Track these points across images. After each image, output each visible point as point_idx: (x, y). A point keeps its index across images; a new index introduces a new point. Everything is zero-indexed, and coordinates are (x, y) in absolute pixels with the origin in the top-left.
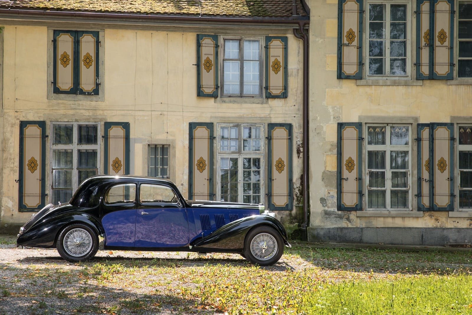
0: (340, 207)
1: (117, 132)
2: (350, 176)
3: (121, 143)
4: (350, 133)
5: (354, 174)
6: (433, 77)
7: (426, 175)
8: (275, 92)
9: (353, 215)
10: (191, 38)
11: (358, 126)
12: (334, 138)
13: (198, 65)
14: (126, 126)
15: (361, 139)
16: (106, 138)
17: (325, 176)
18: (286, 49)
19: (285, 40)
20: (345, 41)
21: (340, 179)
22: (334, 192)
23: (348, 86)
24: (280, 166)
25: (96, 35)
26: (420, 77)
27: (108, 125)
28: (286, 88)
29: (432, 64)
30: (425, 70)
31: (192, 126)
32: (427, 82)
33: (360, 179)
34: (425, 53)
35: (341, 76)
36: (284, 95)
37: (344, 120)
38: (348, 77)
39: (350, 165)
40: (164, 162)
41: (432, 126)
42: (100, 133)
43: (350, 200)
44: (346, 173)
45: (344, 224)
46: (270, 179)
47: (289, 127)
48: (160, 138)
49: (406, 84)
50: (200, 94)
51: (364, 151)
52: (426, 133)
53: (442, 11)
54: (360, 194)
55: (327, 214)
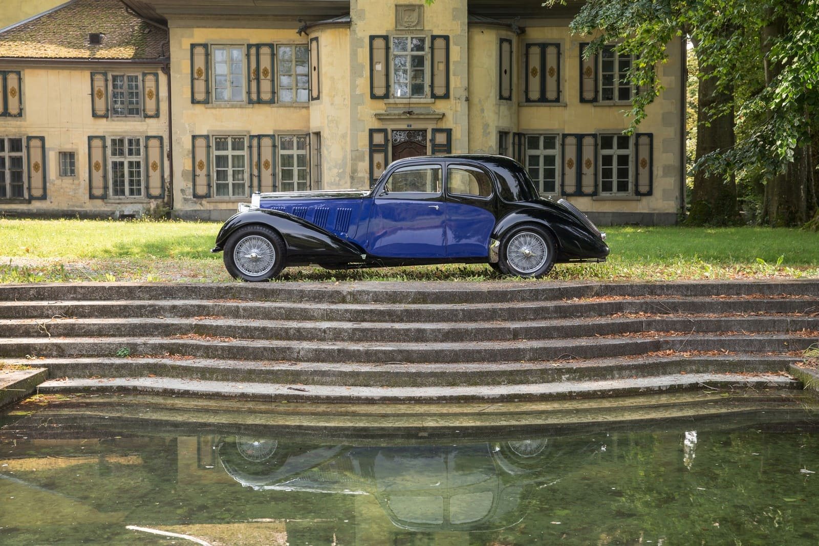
0: (195, 196)
1: (35, 143)
2: (202, 174)
3: (39, 151)
4: (201, 143)
5: (204, 171)
6: (259, 101)
7: (255, 172)
8: (150, 113)
9: (204, 202)
10: (87, 74)
11: (207, 137)
12: (190, 147)
13: (92, 95)
14: (42, 139)
15: (208, 147)
16: (28, 147)
17: (184, 173)
18: (157, 81)
19: (156, 75)
20: (196, 76)
21: (194, 176)
22: (190, 185)
23: (199, 108)
24: (155, 166)
25: (19, 73)
26: (250, 102)
27: (29, 138)
28: (158, 110)
29: (259, 92)
30: (254, 97)
31: (90, 138)
32: (256, 106)
33: (208, 175)
34: (254, 84)
35: (194, 101)
36: (157, 116)
37: (197, 133)
38: (199, 102)
39: (201, 165)
40: (72, 164)
41: (259, 137)
42: (24, 144)
43: (202, 190)
44: (198, 171)
45: (198, 207)
46: (148, 176)
47: (161, 138)
48: (68, 148)
49: (241, 107)
50: (95, 115)
51: (211, 156)
52: (255, 142)
53: (264, 54)
54: (209, 186)
55: (186, 200)
